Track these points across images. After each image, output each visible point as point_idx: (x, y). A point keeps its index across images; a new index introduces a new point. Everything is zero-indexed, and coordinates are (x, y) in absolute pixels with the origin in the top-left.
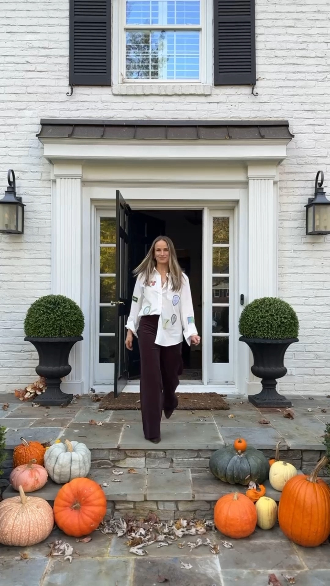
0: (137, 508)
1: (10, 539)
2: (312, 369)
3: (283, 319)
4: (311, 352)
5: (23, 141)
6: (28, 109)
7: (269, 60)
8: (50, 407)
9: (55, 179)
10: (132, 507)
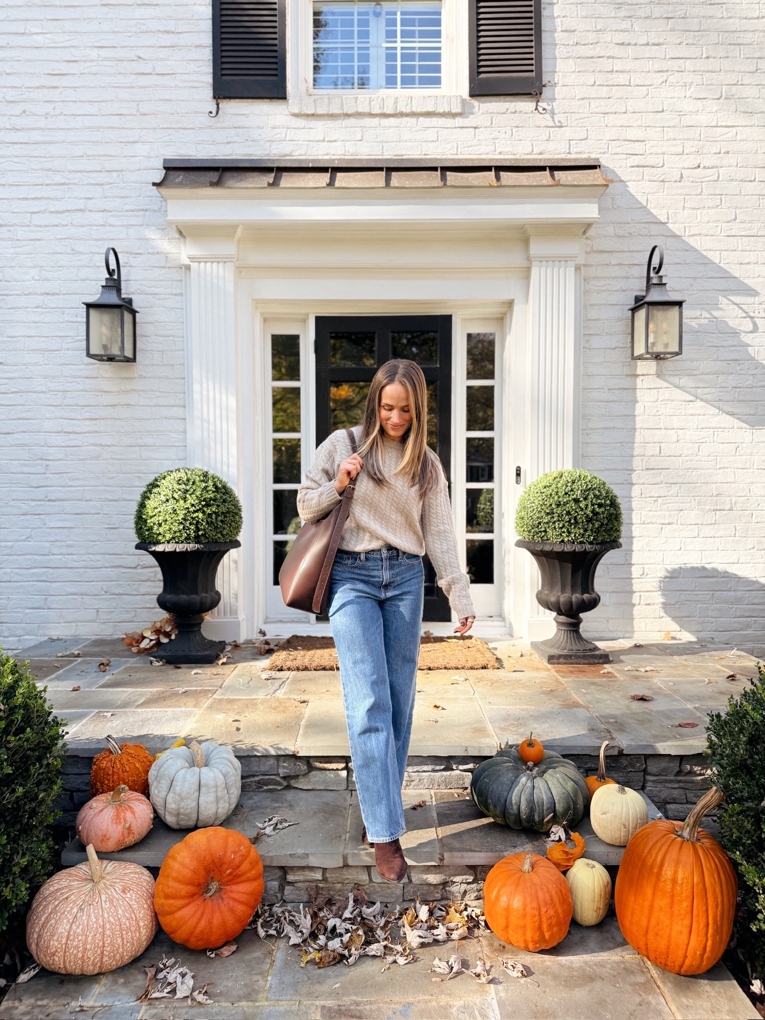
0: (330, 879)
2: (639, 593)
3: (596, 507)
5: (133, 199)
6: (142, 142)
7: (565, 51)
8: (182, 666)
9: (189, 263)
10: (320, 878)
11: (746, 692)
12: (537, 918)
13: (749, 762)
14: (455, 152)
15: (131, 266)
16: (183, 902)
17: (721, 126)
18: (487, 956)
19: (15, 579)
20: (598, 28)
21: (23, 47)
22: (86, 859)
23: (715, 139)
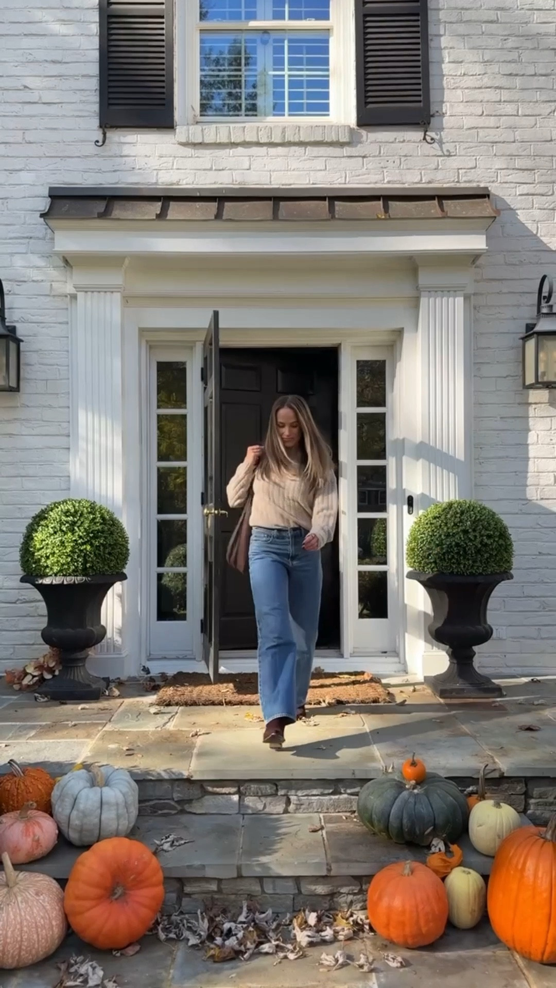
0: (224, 891)
2: (537, 627)
3: (485, 538)
4: (533, 597)
5: (18, 227)
6: (28, 170)
7: (453, 81)
8: (68, 702)
9: (76, 292)
10: (216, 889)
12: (414, 914)
14: (343, 182)
15: (15, 294)
16: (92, 903)
18: (370, 952)
20: (486, 59)
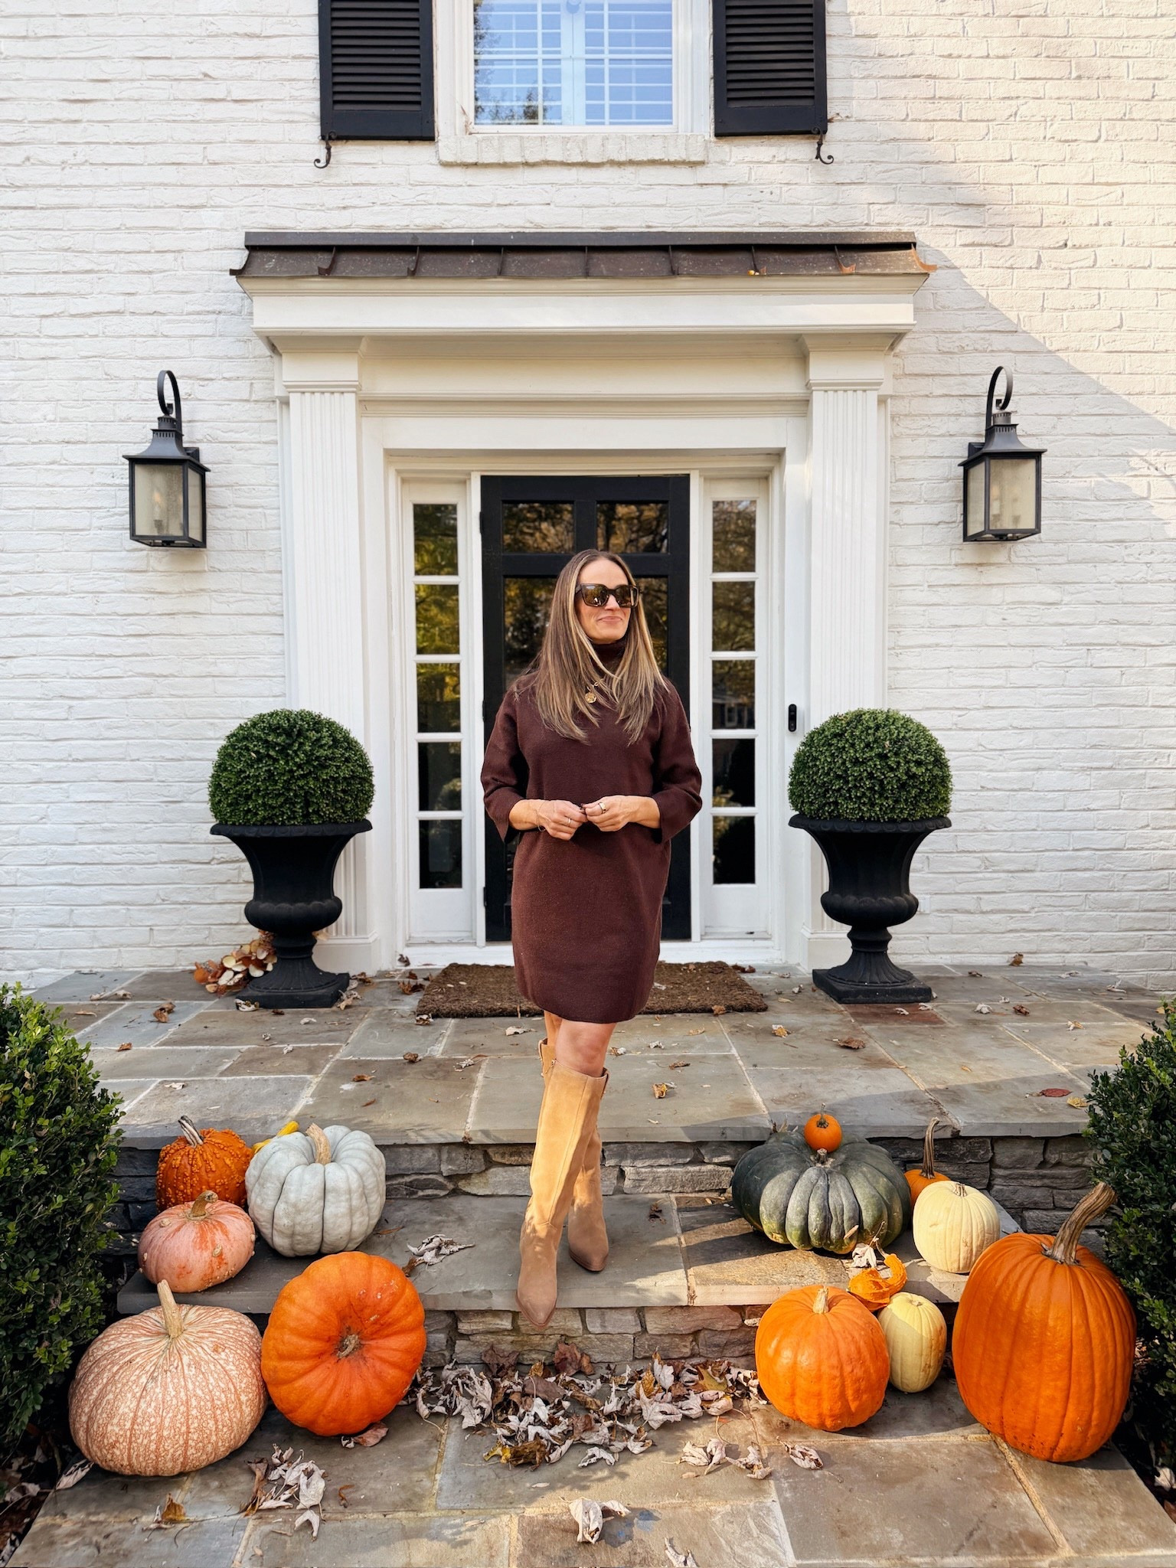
0: (523, 1329)
1: (126, 1458)
2: (975, 896)
3: (912, 765)
4: (971, 852)
5: (199, 295)
6: (212, 206)
7: (863, 66)
8: (284, 1010)
9: (287, 394)
10: (509, 1327)
11: (1145, 1042)
12: (837, 1381)
13: (1153, 1145)
14: (694, 223)
15: (197, 399)
16: (307, 1365)
17: (1098, 184)
18: (763, 1439)
19: (22, 882)
20: (912, 32)
21: (25, 58)
22: (158, 1303)
23: (1090, 203)
